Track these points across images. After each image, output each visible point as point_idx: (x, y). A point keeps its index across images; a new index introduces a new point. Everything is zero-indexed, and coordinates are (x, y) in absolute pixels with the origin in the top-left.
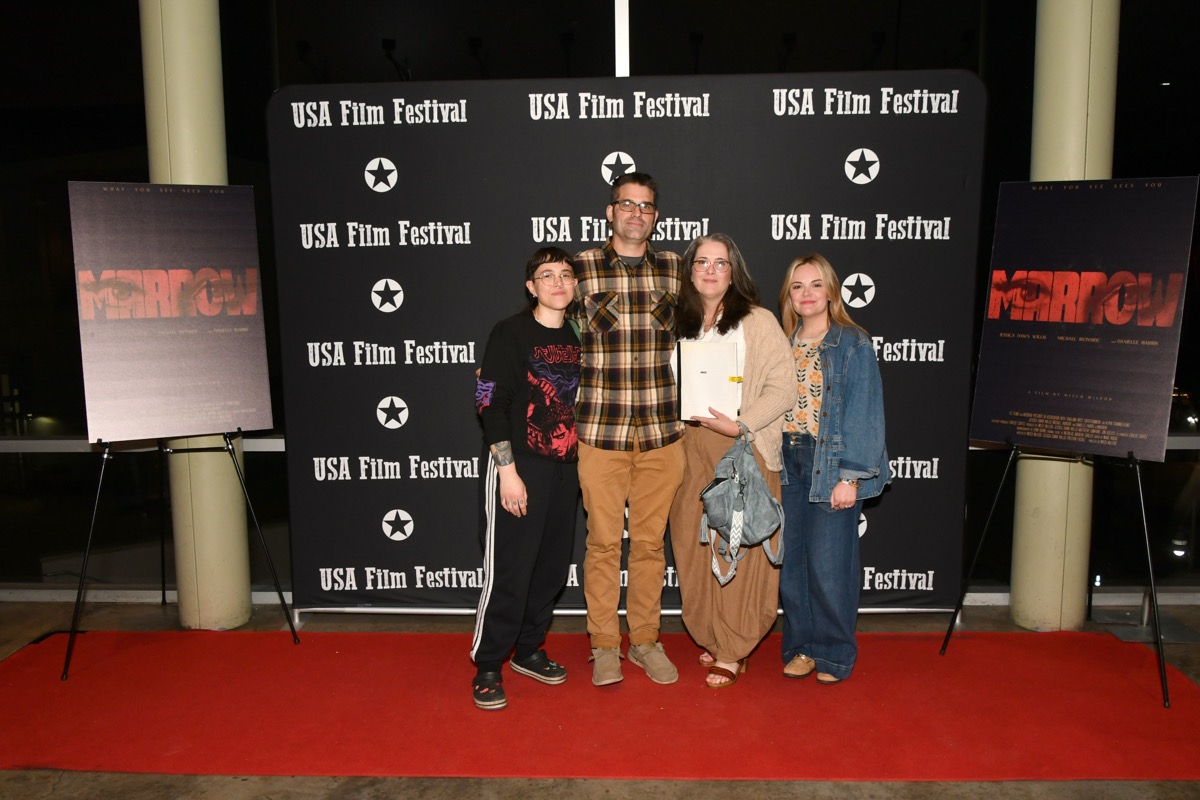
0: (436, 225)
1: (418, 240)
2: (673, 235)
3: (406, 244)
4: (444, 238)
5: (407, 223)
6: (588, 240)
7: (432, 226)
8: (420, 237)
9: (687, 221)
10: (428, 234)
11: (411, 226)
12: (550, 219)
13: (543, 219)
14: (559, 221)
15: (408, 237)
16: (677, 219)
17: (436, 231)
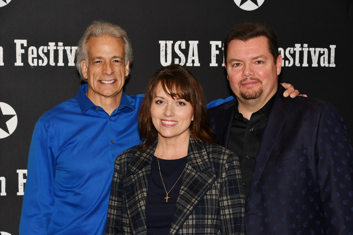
0: (57, 45)
1: (35, 60)
2: (301, 61)
3: (22, 64)
4: (66, 60)
5: (25, 42)
6: (216, 65)
7: (52, 46)
8: (39, 57)
9: (315, 47)
10: (47, 54)
11: (29, 45)
12: (178, 43)
13: (172, 42)
14: (188, 45)
15: (25, 57)
16: (306, 45)
17: (56, 52)
